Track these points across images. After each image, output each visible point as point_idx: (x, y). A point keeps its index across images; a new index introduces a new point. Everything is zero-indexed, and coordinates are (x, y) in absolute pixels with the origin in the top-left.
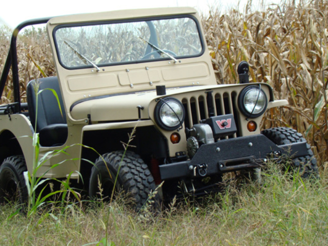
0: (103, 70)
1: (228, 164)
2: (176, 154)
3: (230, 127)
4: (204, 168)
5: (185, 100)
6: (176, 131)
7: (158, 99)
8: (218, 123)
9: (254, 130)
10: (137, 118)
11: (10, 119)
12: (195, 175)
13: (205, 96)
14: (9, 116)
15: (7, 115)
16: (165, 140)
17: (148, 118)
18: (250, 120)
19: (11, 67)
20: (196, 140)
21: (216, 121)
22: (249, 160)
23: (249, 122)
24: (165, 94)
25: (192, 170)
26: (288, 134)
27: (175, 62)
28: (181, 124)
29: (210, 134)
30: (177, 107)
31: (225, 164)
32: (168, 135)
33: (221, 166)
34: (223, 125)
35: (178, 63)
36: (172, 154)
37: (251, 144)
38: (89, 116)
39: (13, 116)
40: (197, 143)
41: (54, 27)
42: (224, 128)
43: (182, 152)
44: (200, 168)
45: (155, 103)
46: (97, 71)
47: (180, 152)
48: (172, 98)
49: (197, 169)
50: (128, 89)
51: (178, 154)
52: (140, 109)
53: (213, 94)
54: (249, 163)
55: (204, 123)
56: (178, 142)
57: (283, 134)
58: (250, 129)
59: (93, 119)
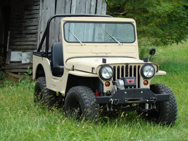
0: (85, 45)
1: (129, 100)
2: (107, 91)
3: (133, 83)
4: (117, 101)
5: (115, 67)
6: (108, 81)
7: (102, 65)
8: (128, 80)
9: (147, 85)
10: (91, 72)
11: (42, 60)
12: (112, 103)
13: (125, 66)
14: (42, 58)
15: (41, 57)
16: (103, 84)
17: (96, 73)
18: (145, 80)
19: (46, 37)
20: (116, 87)
21: (127, 79)
22: (140, 99)
23: (145, 81)
24: (106, 63)
25: (111, 101)
26: (166, 89)
27: (120, 45)
28: (111, 78)
29: (123, 85)
30: (110, 70)
31: (128, 100)
32: (104, 82)
33: (126, 101)
34: (130, 82)
35: (122, 45)
36: (105, 91)
37: (142, 92)
38: (73, 66)
39: (44, 58)
40: (116, 88)
41: (64, 22)
42: (130, 83)
43: (110, 91)
44: (115, 100)
45: (100, 67)
46: (82, 45)
47: (109, 91)
48: (108, 66)
49: (113, 101)
50: (95, 55)
51: (108, 92)
52: (93, 68)
53: (129, 66)
54: (140, 101)
55: (122, 79)
56: (109, 86)
57: (163, 89)
58: (145, 84)
59: (75, 68)
